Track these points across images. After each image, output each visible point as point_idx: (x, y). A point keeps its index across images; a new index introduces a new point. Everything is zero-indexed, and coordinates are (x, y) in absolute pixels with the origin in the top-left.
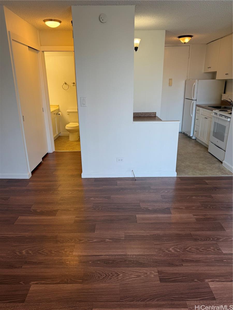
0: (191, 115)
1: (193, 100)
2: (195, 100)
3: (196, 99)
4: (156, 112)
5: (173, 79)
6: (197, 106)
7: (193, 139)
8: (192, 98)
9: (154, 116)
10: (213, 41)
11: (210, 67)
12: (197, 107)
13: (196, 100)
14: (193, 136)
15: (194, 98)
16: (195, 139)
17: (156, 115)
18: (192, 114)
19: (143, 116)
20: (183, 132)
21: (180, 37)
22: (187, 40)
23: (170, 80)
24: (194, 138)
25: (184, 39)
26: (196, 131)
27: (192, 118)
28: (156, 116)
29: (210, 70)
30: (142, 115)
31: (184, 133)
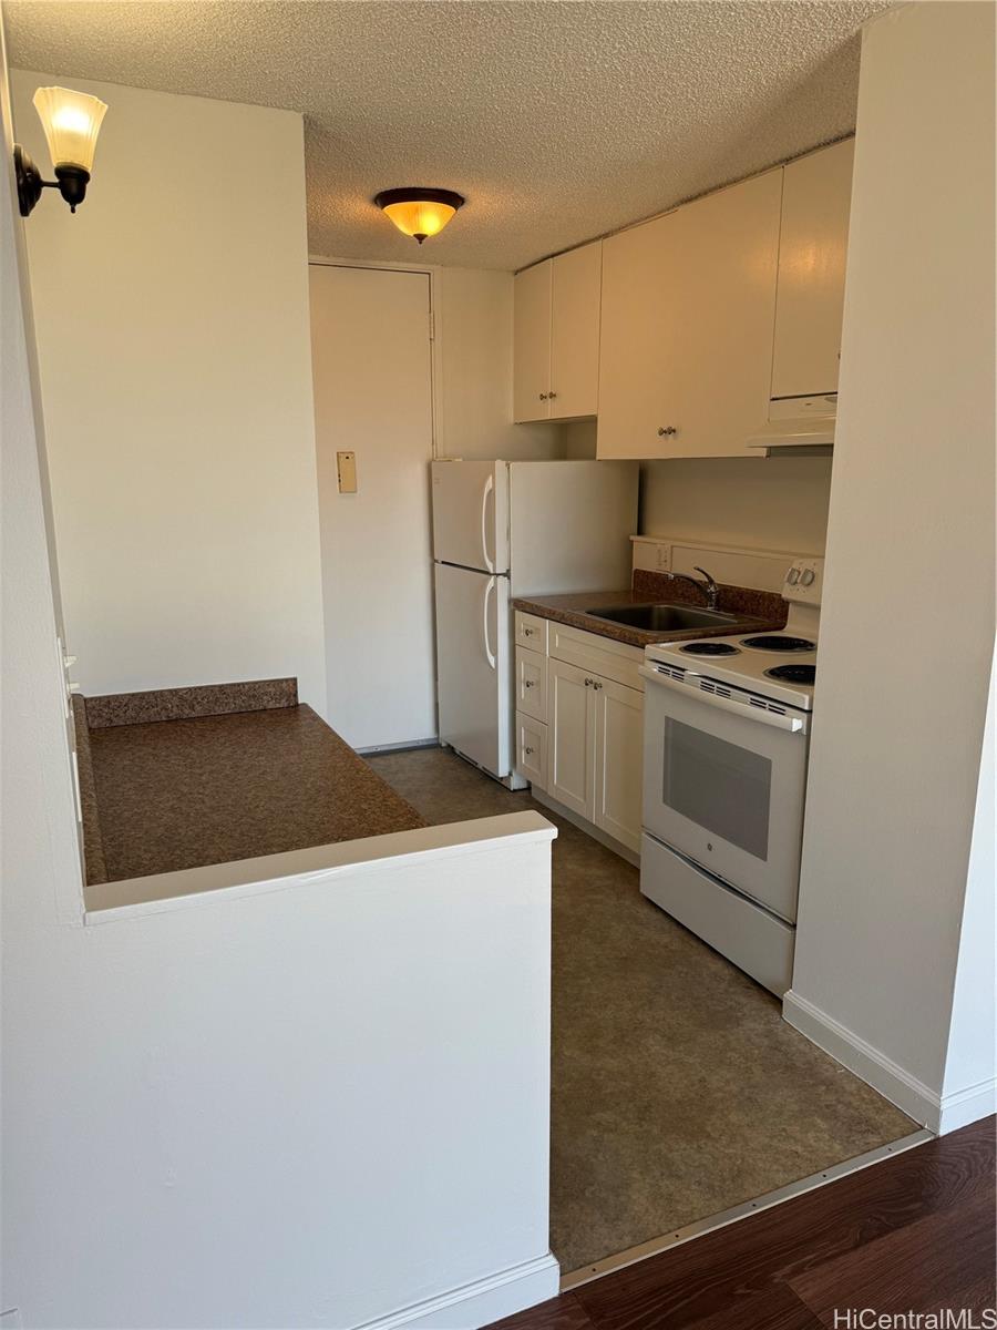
0: (491, 659)
1: (488, 573)
2: (504, 575)
3: (508, 571)
4: (295, 679)
5: (356, 454)
6: (517, 605)
7: (515, 791)
8: (484, 563)
9: (284, 703)
10: (553, 256)
11: (552, 396)
12: (518, 613)
13: (507, 575)
14: (510, 774)
15: (493, 560)
16: (524, 786)
17: (296, 695)
18: (495, 654)
19: (199, 711)
20: (443, 745)
21: (387, 198)
22: (431, 219)
23: (345, 457)
24: (515, 783)
25: (417, 211)
26: (528, 751)
27: (495, 672)
28: (297, 705)
29: (553, 411)
30: (192, 708)
31: (450, 749)
